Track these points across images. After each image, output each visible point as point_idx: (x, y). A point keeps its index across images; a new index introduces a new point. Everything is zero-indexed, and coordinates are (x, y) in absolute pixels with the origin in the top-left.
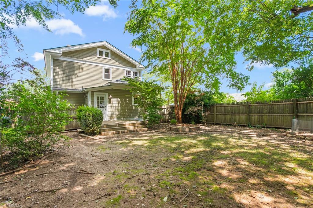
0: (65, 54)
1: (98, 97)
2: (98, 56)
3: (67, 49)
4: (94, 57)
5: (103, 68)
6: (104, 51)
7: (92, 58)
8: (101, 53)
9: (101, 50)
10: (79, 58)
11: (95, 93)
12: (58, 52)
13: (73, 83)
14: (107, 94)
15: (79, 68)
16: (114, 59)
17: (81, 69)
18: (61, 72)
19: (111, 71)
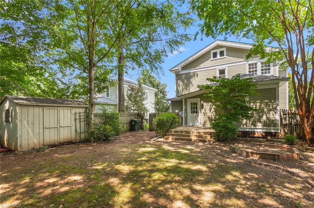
0: (184, 68)
1: (191, 103)
2: (212, 59)
3: (184, 63)
4: (208, 61)
5: (217, 69)
6: (218, 51)
7: (206, 63)
8: (215, 55)
9: (215, 51)
10: (194, 68)
11: (188, 99)
12: (177, 68)
13: (190, 90)
14: (199, 99)
15: (195, 76)
16: (231, 56)
17: (196, 76)
18: (181, 83)
19: (226, 71)
